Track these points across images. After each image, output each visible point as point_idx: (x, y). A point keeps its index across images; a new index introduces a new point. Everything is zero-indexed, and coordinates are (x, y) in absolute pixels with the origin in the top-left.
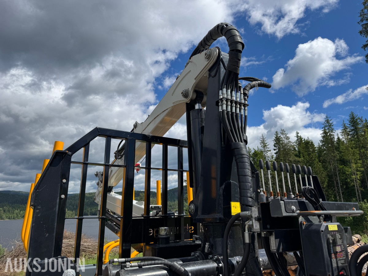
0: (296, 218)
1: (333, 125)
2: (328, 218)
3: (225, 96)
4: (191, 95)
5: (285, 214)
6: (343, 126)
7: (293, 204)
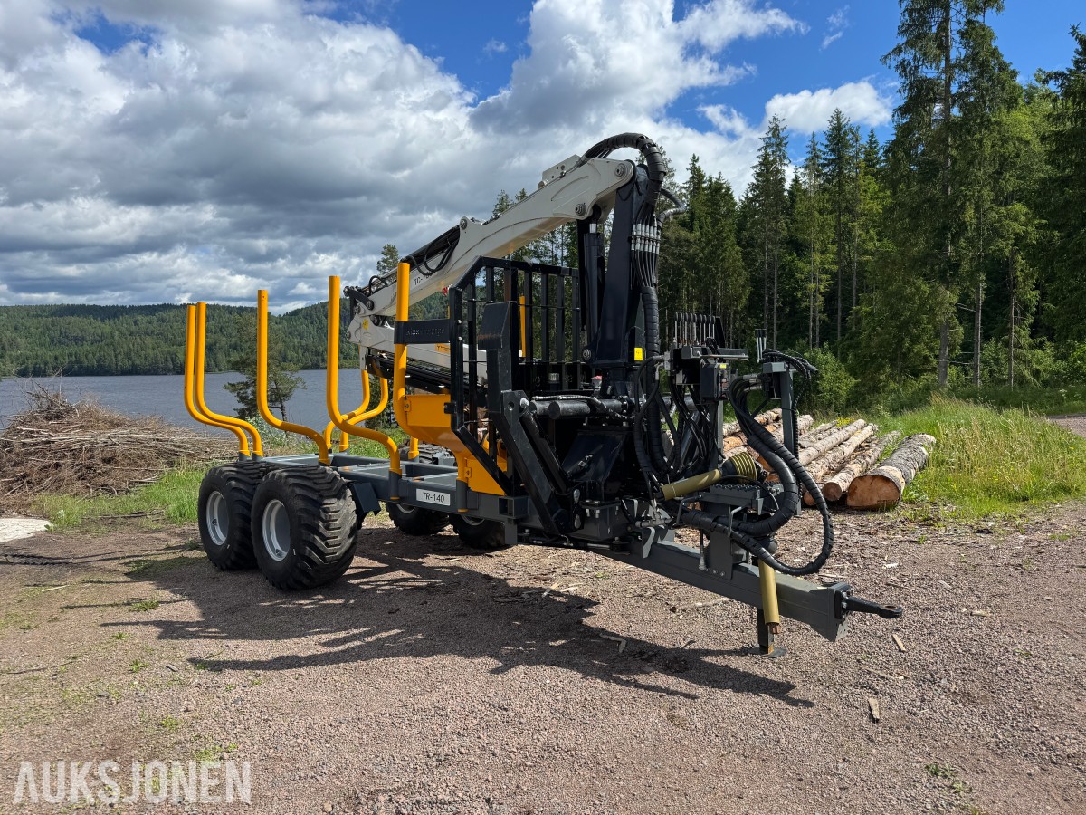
0: (699, 360)
1: (786, 144)
2: (722, 360)
3: (640, 233)
4: (588, 213)
5: (692, 357)
6: (809, 149)
7: (698, 349)
